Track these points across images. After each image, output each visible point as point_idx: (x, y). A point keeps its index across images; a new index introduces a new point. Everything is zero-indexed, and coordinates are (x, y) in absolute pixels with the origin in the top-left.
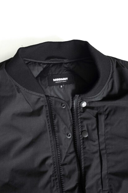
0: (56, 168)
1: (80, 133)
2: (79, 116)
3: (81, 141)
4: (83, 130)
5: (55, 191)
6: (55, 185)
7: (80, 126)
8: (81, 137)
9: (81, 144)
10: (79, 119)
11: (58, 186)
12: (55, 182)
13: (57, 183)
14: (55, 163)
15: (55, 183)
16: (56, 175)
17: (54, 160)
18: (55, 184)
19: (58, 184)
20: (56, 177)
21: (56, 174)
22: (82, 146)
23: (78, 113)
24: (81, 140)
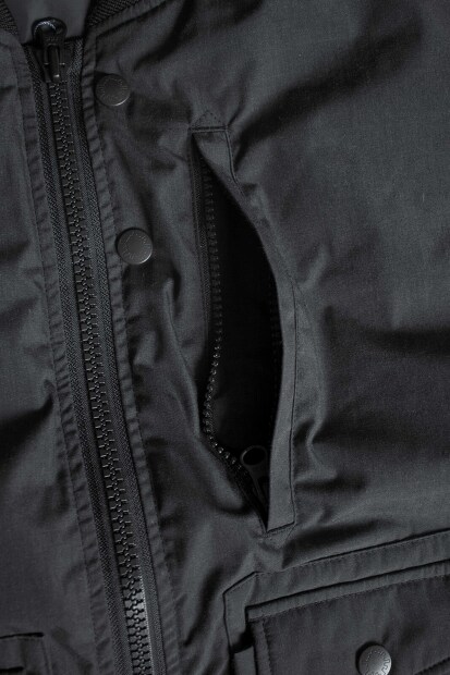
0: (72, 414)
1: (111, 245)
2: (96, 151)
3: (117, 286)
4: (126, 226)
5: (72, 531)
6: (72, 503)
7: (105, 206)
8: (115, 266)
9: (118, 299)
10: (99, 168)
11: (84, 508)
12: (70, 484)
13: (81, 488)
14: (66, 385)
15: (70, 491)
16: (76, 448)
17: (62, 370)
18: (71, 497)
19: (87, 497)
20: (75, 461)
21: (72, 444)
22: (119, 313)
23: (90, 135)
24: (115, 279)
